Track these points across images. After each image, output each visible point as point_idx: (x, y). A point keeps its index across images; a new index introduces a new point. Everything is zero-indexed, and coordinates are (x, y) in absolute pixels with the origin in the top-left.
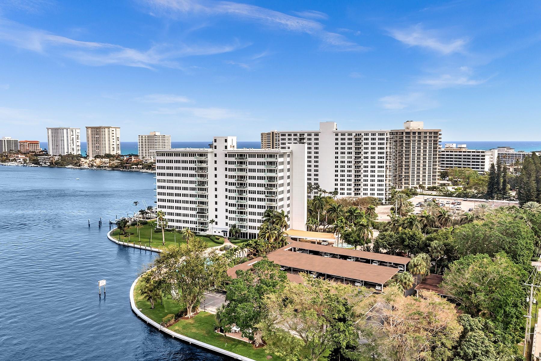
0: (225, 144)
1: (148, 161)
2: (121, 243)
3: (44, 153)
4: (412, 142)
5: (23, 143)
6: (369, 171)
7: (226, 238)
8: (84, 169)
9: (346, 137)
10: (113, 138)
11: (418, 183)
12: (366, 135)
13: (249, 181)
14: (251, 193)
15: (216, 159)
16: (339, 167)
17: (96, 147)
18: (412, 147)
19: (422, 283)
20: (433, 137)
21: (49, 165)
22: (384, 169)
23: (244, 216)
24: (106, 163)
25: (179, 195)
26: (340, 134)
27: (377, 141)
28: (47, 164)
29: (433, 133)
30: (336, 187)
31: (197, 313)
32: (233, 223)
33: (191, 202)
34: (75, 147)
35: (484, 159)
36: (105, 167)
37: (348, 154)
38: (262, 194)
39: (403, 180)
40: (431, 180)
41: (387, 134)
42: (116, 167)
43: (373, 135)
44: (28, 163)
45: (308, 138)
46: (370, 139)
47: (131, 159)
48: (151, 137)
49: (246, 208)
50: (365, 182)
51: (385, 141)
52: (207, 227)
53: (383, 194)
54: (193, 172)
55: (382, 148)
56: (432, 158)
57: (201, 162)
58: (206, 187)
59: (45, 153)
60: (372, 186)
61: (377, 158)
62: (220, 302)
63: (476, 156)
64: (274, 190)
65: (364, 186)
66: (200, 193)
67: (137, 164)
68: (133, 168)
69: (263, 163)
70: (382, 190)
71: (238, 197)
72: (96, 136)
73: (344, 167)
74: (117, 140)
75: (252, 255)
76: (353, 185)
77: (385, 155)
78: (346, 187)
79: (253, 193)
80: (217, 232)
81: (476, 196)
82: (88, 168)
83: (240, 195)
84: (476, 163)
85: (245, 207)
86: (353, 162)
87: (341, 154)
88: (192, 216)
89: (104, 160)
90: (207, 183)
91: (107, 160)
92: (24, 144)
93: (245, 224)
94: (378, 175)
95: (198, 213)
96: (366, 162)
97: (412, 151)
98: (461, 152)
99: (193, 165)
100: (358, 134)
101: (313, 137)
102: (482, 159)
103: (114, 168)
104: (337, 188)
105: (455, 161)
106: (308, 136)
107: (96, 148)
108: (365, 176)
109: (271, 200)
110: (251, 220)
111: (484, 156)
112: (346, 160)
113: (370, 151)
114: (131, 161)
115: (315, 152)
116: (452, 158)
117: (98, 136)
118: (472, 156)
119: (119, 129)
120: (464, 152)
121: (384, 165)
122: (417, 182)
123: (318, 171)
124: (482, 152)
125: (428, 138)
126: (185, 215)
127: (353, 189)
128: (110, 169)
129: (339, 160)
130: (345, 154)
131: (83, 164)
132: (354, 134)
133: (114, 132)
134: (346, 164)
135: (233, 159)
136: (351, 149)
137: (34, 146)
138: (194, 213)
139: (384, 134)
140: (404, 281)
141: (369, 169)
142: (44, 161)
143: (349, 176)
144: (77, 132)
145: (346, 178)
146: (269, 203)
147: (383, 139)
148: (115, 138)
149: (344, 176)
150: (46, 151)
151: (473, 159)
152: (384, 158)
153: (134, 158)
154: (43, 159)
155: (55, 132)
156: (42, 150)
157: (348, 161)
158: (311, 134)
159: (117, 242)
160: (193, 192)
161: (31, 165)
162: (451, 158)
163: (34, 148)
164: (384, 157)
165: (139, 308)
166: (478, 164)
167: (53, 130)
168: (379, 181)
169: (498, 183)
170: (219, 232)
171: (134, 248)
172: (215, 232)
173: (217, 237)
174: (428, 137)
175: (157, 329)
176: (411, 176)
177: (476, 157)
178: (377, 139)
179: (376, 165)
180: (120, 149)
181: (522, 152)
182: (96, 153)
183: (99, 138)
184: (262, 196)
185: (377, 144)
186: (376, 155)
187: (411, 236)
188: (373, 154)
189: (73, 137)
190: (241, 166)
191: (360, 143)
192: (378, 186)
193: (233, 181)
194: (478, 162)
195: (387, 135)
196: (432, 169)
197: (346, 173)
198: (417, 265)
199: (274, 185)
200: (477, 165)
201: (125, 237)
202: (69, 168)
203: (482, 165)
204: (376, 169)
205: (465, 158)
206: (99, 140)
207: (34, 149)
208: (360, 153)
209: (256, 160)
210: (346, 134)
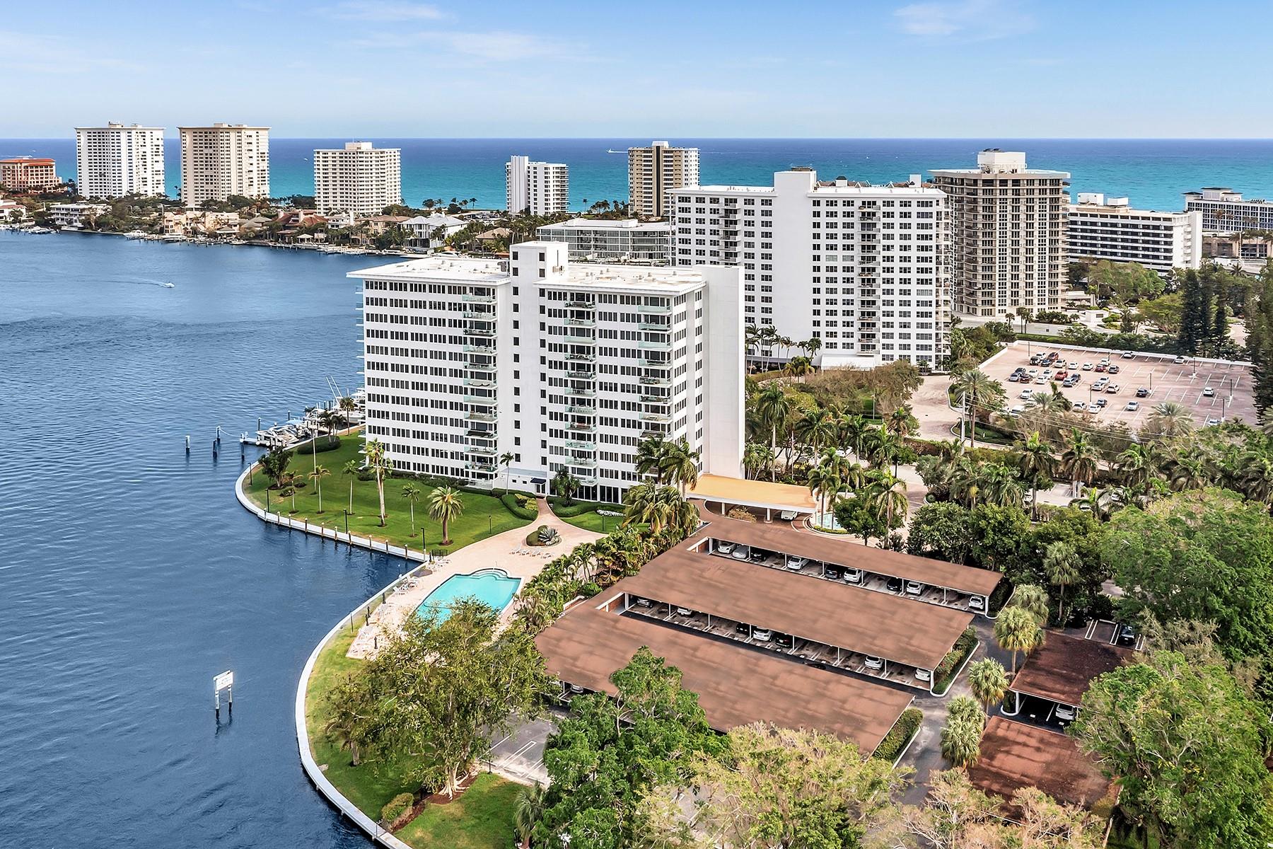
0: (541, 265)
1: (340, 222)
2: (272, 517)
3: (66, 189)
4: (998, 203)
5: (11, 166)
6: (897, 292)
7: (543, 498)
8: (173, 241)
9: (840, 209)
10: (251, 154)
11: (1015, 303)
12: (888, 206)
13: (601, 360)
14: (606, 389)
15: (516, 299)
16: (823, 280)
17: (204, 178)
18: (998, 216)
19: (1027, 666)
20: (1048, 191)
21: (79, 228)
22: (933, 287)
23: (588, 446)
24: (230, 226)
25: (423, 386)
26: (823, 203)
27: (914, 221)
28: (75, 224)
29: (1048, 182)
30: (816, 329)
31: (471, 781)
32: (560, 460)
33: (455, 406)
34: (149, 175)
35: (1171, 236)
36: (230, 235)
37: (844, 249)
38: (634, 392)
39: (979, 294)
40: (1047, 293)
41: (938, 201)
42: (259, 236)
43: (906, 205)
44: (25, 221)
45: (745, 211)
46: (897, 215)
47: (297, 215)
48: (348, 155)
49: (592, 425)
50: (886, 317)
51: (933, 221)
52: (494, 470)
53: (931, 346)
54: (459, 332)
55: (926, 237)
56: (1047, 241)
57: (480, 308)
58: (490, 369)
59: (70, 189)
60: (905, 327)
61: (914, 259)
62: (531, 736)
63: (1151, 227)
64: (663, 384)
65: (884, 327)
66: (477, 383)
67: (311, 231)
68: (302, 240)
69: (635, 318)
70: (928, 337)
71: (573, 399)
72: (206, 151)
73: (836, 282)
74: (260, 159)
75: (608, 572)
76: (857, 325)
77: (933, 254)
78: (840, 329)
79: (611, 390)
80: (519, 481)
81: (1153, 346)
82: (185, 238)
83: (578, 392)
84: (1152, 246)
85: (589, 422)
86: (857, 270)
87: (827, 249)
88: (456, 439)
89: (225, 215)
90: (495, 361)
91: (233, 217)
92: (14, 167)
93: (591, 464)
94: (918, 302)
95: (470, 433)
96: (889, 270)
97: (998, 224)
98: (1116, 217)
99: (458, 315)
100: (869, 203)
101: (758, 207)
102: (1166, 236)
103: (251, 240)
104: (819, 333)
105: (1103, 239)
106: (745, 204)
107: (204, 181)
108: (886, 303)
109: (656, 409)
110: (605, 456)
111: (1170, 228)
112: (840, 264)
113: (897, 242)
114: (298, 221)
115: (762, 244)
116: (1095, 231)
117: (211, 151)
118: (1143, 228)
119: (267, 132)
120: (1122, 217)
121: (933, 276)
122: (1013, 298)
123: (771, 291)
124: (1165, 219)
125: (1036, 195)
126: (437, 437)
127: (857, 335)
128: (242, 242)
129: (823, 264)
130: (836, 249)
131: (172, 227)
132: (858, 203)
133: (253, 140)
134: (840, 275)
135: (559, 305)
136: (853, 238)
137: (39, 173)
138: (461, 431)
139: (931, 202)
140: (985, 685)
141: (897, 286)
142: (68, 217)
143: (848, 304)
144: (154, 138)
145: (840, 308)
146: (650, 414)
147: (928, 215)
148: (254, 154)
149: (836, 304)
150: (73, 186)
151: (1144, 234)
152: (931, 261)
153: (305, 214)
154: (64, 212)
155: (97, 138)
156: (61, 182)
157: (844, 267)
158: (753, 200)
159: (261, 513)
160: (459, 382)
161: (32, 230)
162: (1092, 231)
163: (40, 176)
164: (931, 258)
165: (319, 764)
166: (1156, 246)
167: (92, 134)
168: (921, 315)
169: (1204, 316)
170: (525, 482)
171: (307, 534)
172: (514, 481)
173: (520, 497)
174: (1037, 192)
175: (366, 836)
176: (997, 286)
177: (1152, 231)
178: (914, 215)
179: (914, 276)
180: (267, 182)
181: (1260, 202)
182: (205, 192)
183: (213, 156)
184: (634, 398)
185: (914, 226)
186: (913, 253)
187: (1000, 523)
188: (905, 250)
189: (144, 149)
190: (580, 323)
191: (874, 225)
192: (918, 327)
193: (560, 357)
194: (1158, 243)
195: (938, 205)
196: (1047, 268)
197: (840, 296)
198: (1015, 629)
199: (663, 371)
200: (1154, 250)
201: (282, 495)
202: (134, 239)
203: (1166, 251)
204: (914, 287)
205: (1126, 233)
206: (213, 160)
207: (40, 180)
208: (874, 247)
209: (619, 308)
210: (840, 203)
